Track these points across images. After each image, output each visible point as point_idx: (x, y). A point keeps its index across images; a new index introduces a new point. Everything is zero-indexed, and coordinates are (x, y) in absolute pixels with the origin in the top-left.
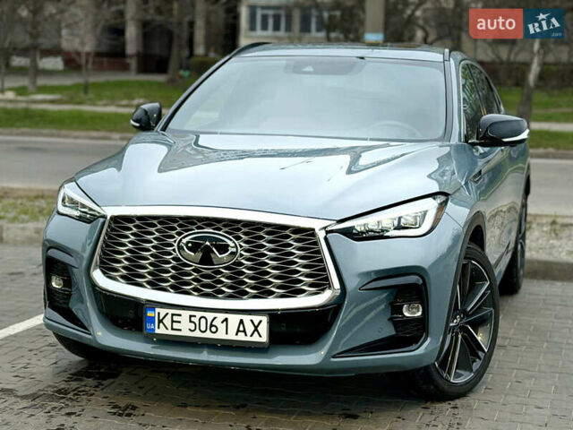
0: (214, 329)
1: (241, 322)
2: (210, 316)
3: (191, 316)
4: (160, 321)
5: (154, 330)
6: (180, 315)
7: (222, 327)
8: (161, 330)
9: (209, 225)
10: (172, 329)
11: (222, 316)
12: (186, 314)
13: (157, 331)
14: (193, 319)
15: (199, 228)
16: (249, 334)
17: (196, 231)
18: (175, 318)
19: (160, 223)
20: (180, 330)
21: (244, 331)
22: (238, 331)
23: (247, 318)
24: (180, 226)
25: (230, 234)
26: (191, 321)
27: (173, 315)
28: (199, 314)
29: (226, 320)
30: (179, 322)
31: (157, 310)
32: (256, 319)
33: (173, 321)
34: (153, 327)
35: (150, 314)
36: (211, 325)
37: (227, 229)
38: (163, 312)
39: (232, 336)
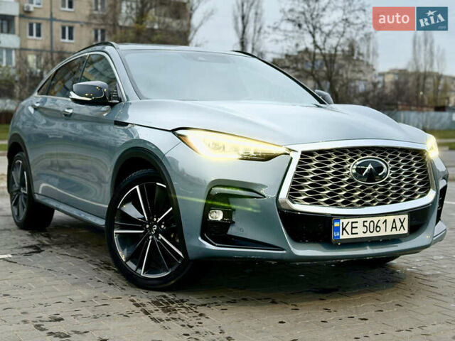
0: (378, 229)
1: (394, 221)
2: (375, 219)
3: (364, 222)
4: (344, 229)
5: (339, 237)
6: (357, 222)
7: (383, 227)
8: (344, 236)
9: (369, 153)
10: (352, 234)
11: (383, 219)
12: (361, 220)
13: (341, 237)
14: (365, 224)
15: (363, 155)
16: (398, 229)
17: (362, 158)
18: (354, 225)
19: (336, 154)
20: (357, 234)
21: (396, 228)
22: (392, 228)
23: (397, 217)
24: (351, 155)
25: (383, 158)
26: (364, 226)
27: (352, 223)
28: (369, 219)
29: (385, 221)
30: (356, 227)
31: (342, 221)
32: (402, 217)
33: (352, 228)
34: (338, 234)
35: (336, 224)
36: (377, 226)
37: (380, 155)
38: (345, 221)
39: (389, 233)
